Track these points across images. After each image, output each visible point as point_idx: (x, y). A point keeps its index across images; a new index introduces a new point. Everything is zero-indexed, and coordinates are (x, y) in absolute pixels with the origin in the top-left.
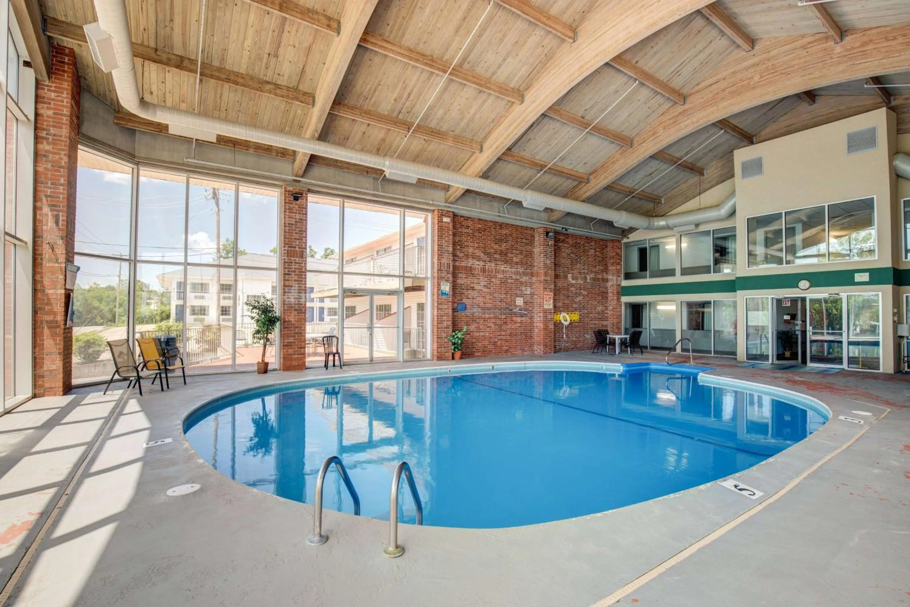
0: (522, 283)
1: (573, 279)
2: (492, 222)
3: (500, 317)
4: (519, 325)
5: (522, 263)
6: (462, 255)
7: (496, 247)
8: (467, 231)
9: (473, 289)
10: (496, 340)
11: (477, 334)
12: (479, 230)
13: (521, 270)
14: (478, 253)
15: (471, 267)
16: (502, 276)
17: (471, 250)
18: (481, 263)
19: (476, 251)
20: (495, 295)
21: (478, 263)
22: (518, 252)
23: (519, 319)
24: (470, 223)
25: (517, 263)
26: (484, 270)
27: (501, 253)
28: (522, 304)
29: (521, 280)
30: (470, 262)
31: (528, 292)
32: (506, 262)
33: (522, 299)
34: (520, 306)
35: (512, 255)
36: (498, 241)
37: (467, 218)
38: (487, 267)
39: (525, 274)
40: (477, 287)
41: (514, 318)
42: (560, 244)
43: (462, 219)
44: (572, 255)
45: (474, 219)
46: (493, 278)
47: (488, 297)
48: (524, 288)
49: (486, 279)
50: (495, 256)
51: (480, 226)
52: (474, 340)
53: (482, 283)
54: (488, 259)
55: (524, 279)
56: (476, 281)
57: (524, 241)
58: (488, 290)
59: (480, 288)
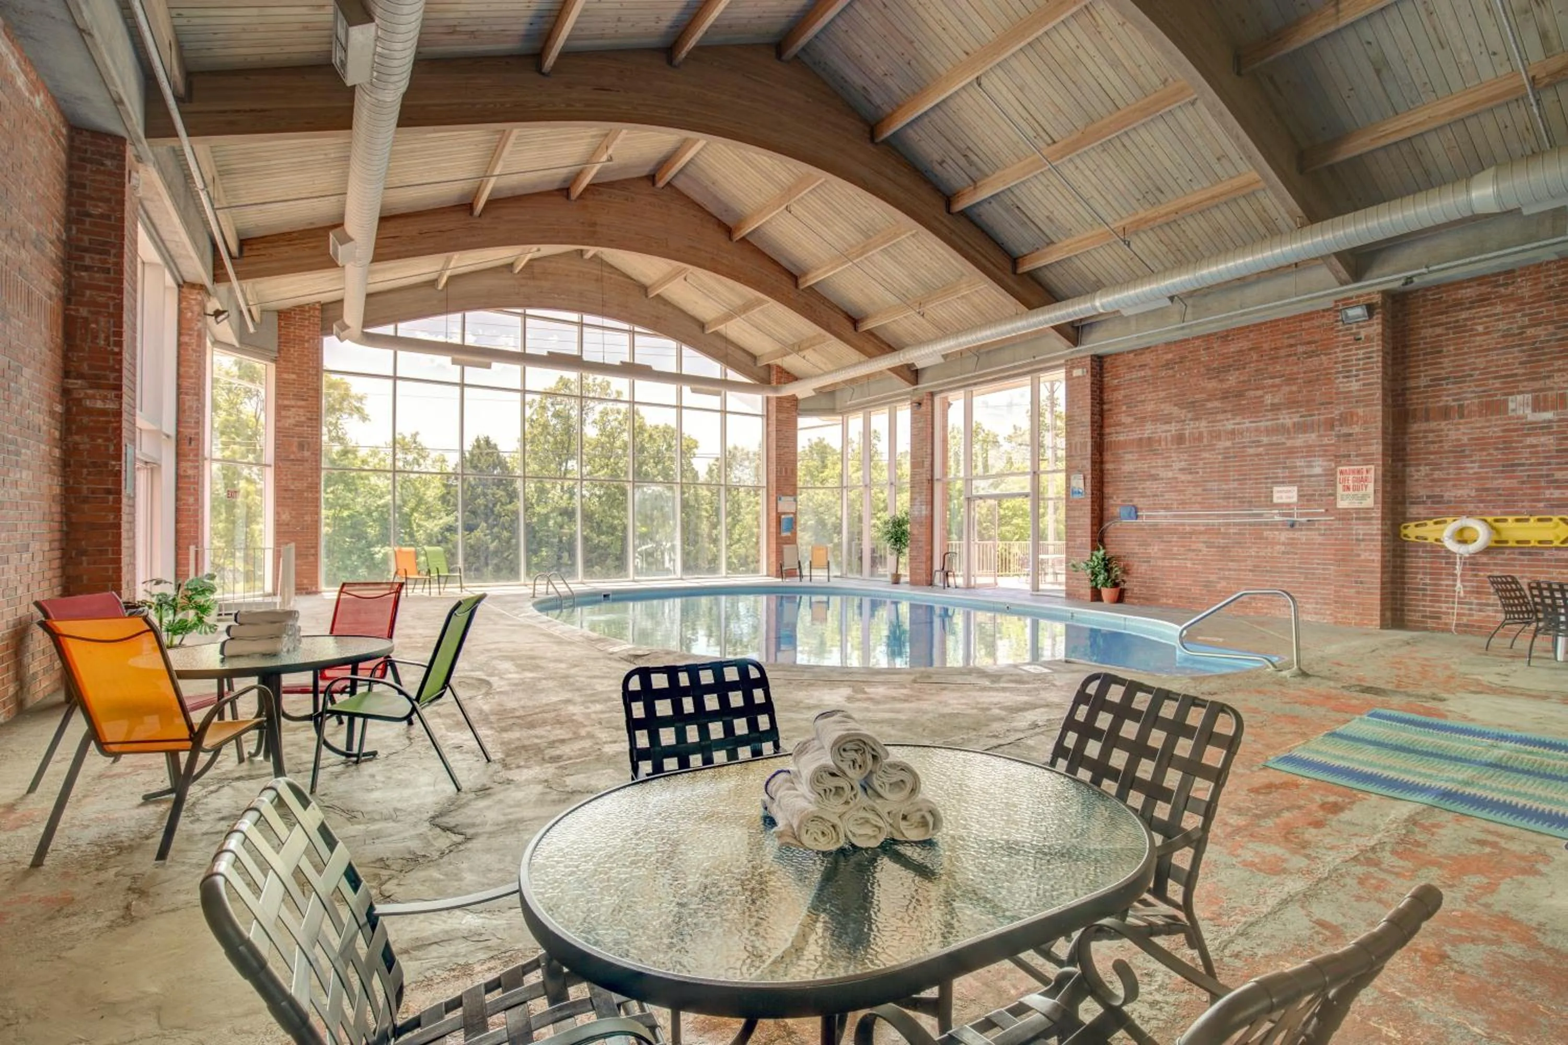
0: (1292, 452)
1: (1537, 406)
2: (1198, 338)
3: (1222, 530)
4: (1283, 548)
5: (1292, 403)
6: (1129, 420)
7: (1212, 385)
8: (1143, 373)
9: (1155, 478)
10: (1213, 578)
11: (1167, 563)
12: (1168, 365)
13: (1287, 419)
14: (1167, 408)
15: (1149, 438)
16: (1228, 444)
17: (1150, 407)
18: (1173, 428)
19: (1163, 406)
20: (1209, 485)
21: (1166, 427)
22: (1277, 381)
23: (1284, 536)
24: (1148, 358)
25: (1275, 408)
26: (1180, 439)
27: (1225, 396)
28: (1295, 499)
29: (1289, 443)
30: (1149, 430)
31: (1318, 470)
32: (1238, 411)
33: (1296, 488)
34: (1288, 505)
35: (1260, 393)
36: (1218, 373)
37: (1138, 352)
38: (1187, 432)
39: (1302, 428)
40: (1163, 473)
41: (1265, 534)
42: (1464, 315)
43: (1131, 355)
44: (1530, 332)
45: (1156, 346)
46: (1204, 450)
47: (1191, 490)
48: (1300, 463)
49: (1185, 456)
50: (1209, 405)
51: (1170, 356)
52: (1157, 574)
53: (1177, 466)
54: (1190, 415)
55: (1300, 440)
56: (1160, 462)
57: (1301, 349)
58: (1190, 477)
59: (1170, 474)
